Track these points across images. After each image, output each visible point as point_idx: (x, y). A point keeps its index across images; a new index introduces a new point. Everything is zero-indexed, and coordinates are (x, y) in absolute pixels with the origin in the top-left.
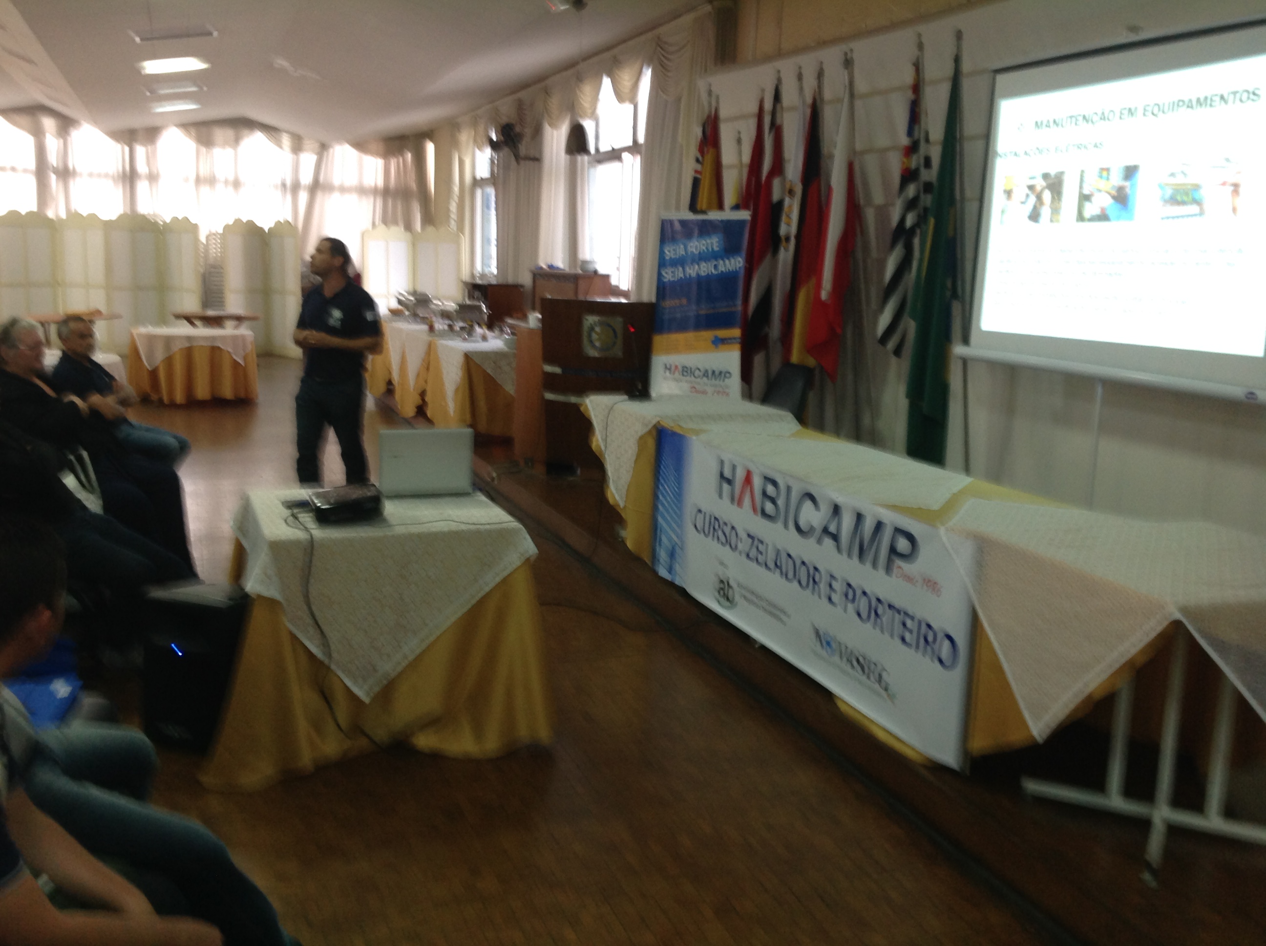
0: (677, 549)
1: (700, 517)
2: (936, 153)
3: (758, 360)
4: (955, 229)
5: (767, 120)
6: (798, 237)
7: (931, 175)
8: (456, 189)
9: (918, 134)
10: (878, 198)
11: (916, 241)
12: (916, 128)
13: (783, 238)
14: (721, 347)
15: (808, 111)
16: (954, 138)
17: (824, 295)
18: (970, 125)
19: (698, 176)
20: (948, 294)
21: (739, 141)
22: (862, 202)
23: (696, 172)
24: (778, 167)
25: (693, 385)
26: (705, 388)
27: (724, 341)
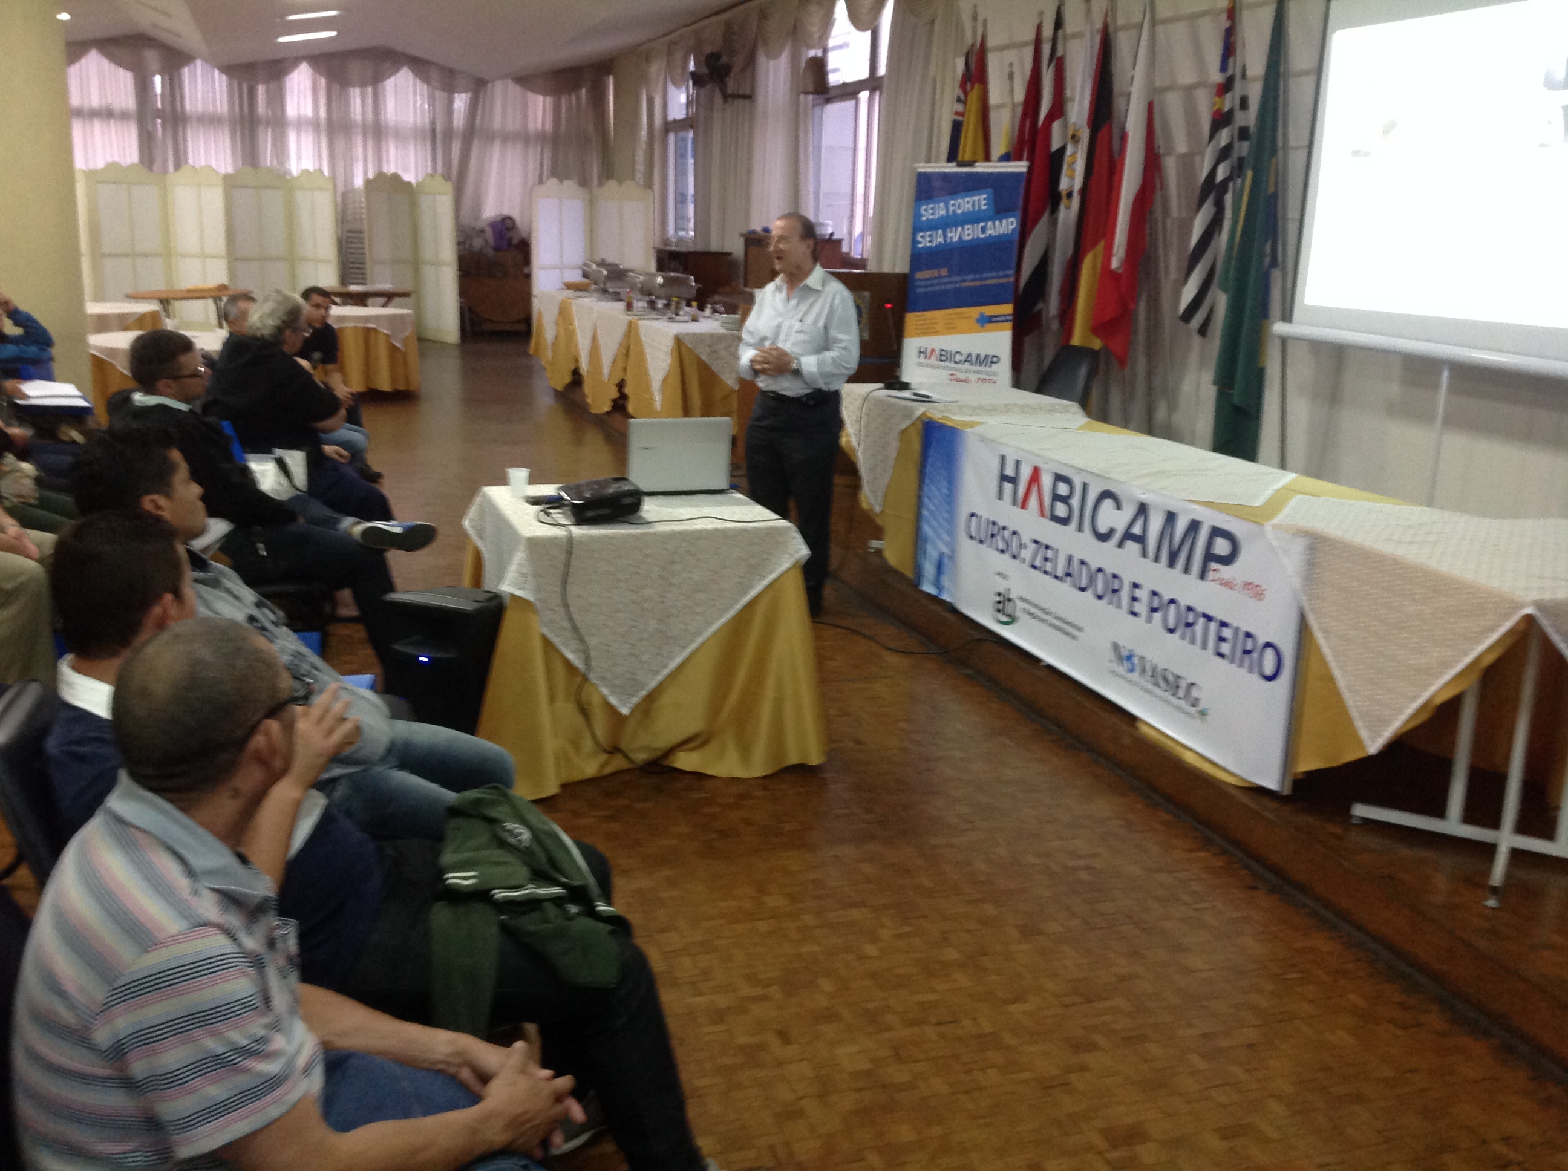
0: (946, 560)
1: (975, 522)
2: (1255, 93)
3: (1031, 343)
4: (1276, 185)
5: (1046, 49)
6: (1084, 191)
7: (1249, 118)
8: (644, 133)
9: (1234, 68)
10: (1181, 146)
11: (1228, 198)
12: (1231, 61)
13: (1064, 194)
14: (988, 325)
15: (1098, 39)
16: (1278, 74)
17: (1115, 264)
18: (1298, 57)
19: (960, 118)
20: (1267, 260)
21: (1011, 76)
22: (1161, 151)
23: (957, 113)
24: (1058, 110)
25: (952, 372)
26: (968, 375)
27: (992, 319)
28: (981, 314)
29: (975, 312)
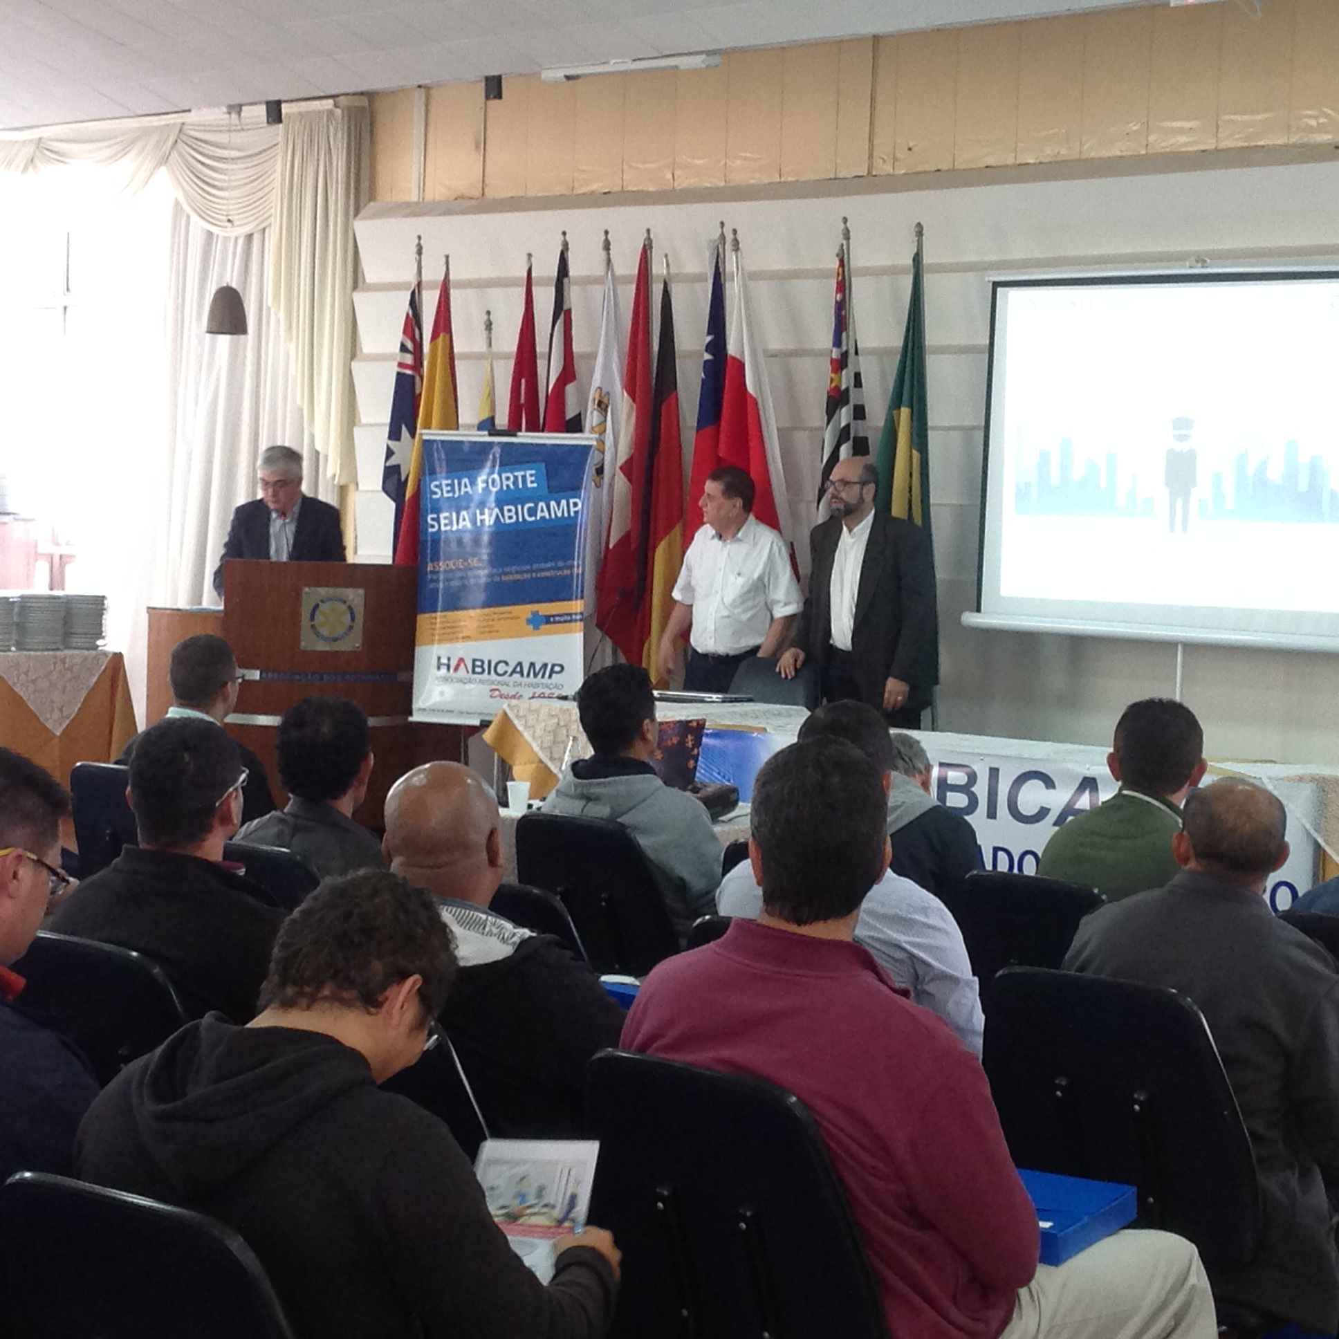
7: (863, 396)
9: (846, 343)
14: (543, 627)
21: (489, 326)
23: (401, 365)
24: (571, 369)
25: (494, 687)
26: (517, 689)
27: (550, 619)
28: (535, 614)
29: (526, 610)
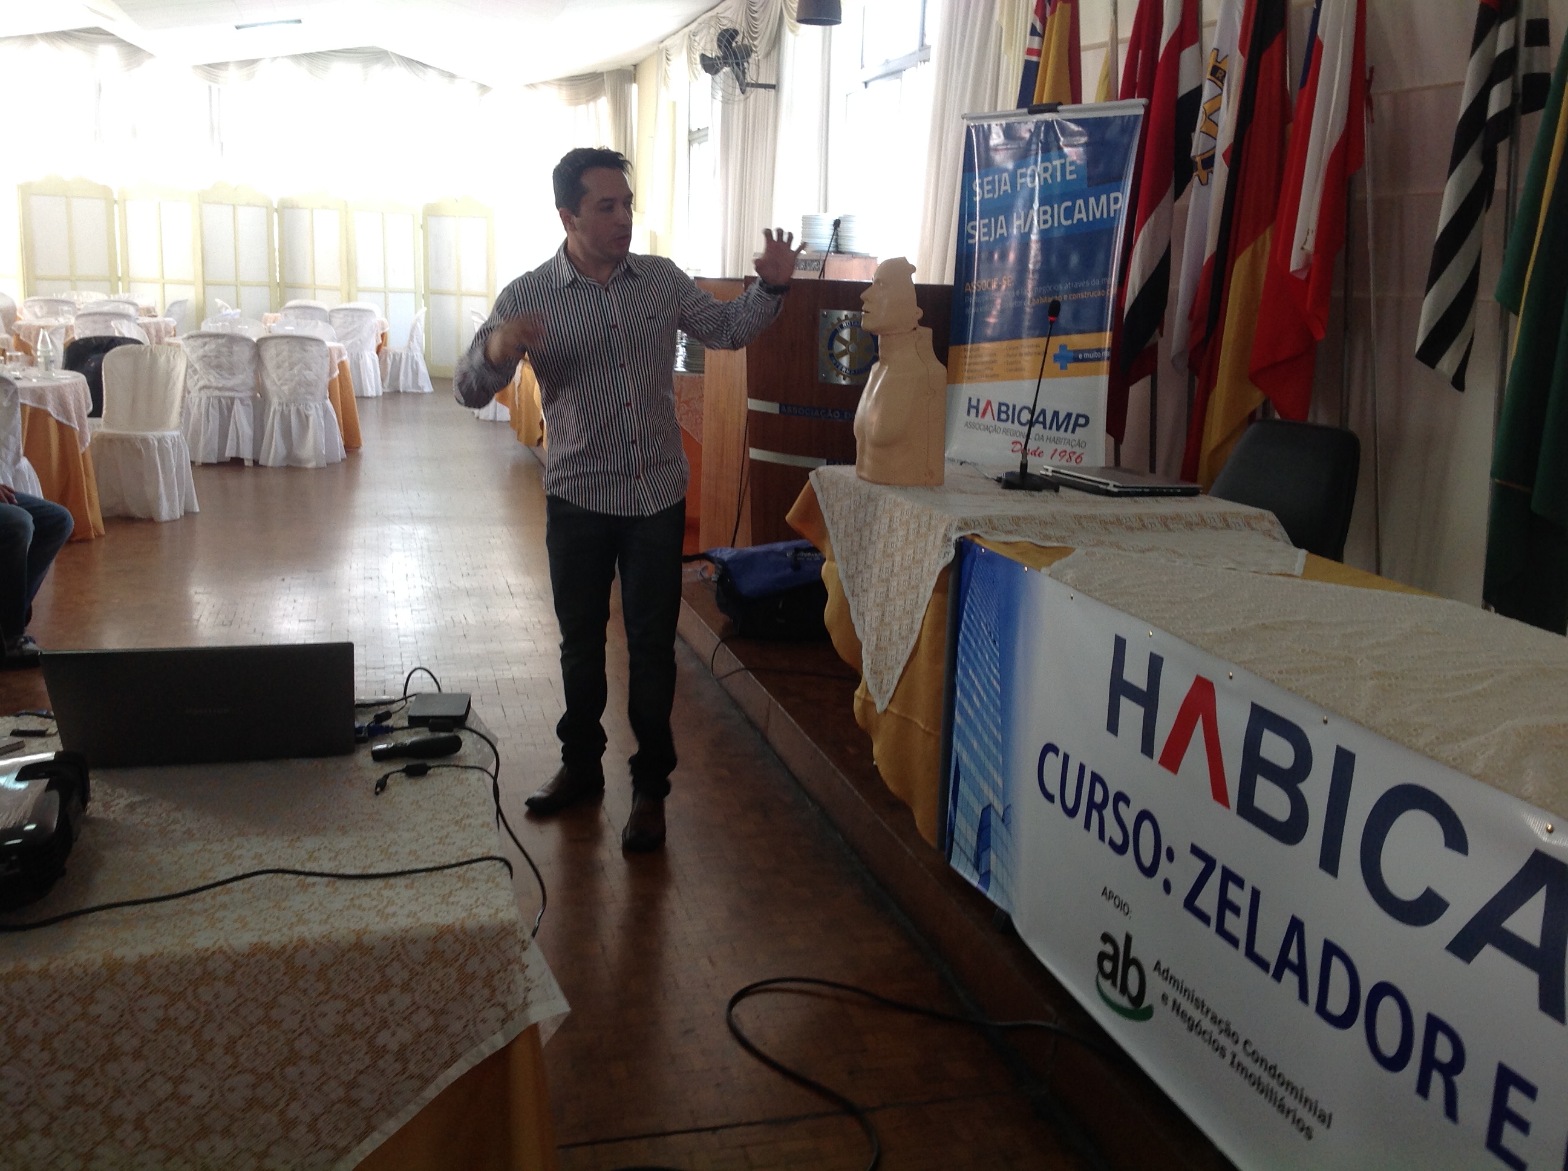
0: (994, 820)
1: (1053, 763)
3: (1138, 392)
6: (1236, 155)
13: (1199, 160)
14: (1071, 366)
17: (1295, 263)
19: (1034, 59)
23: (1030, 52)
25: (1016, 439)
26: (1039, 444)
27: (1077, 357)
28: (1064, 348)
29: (1055, 344)
